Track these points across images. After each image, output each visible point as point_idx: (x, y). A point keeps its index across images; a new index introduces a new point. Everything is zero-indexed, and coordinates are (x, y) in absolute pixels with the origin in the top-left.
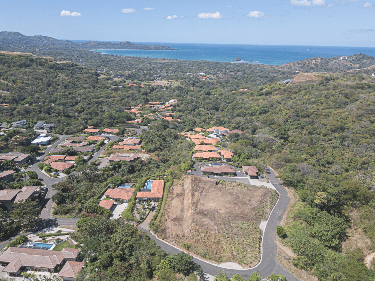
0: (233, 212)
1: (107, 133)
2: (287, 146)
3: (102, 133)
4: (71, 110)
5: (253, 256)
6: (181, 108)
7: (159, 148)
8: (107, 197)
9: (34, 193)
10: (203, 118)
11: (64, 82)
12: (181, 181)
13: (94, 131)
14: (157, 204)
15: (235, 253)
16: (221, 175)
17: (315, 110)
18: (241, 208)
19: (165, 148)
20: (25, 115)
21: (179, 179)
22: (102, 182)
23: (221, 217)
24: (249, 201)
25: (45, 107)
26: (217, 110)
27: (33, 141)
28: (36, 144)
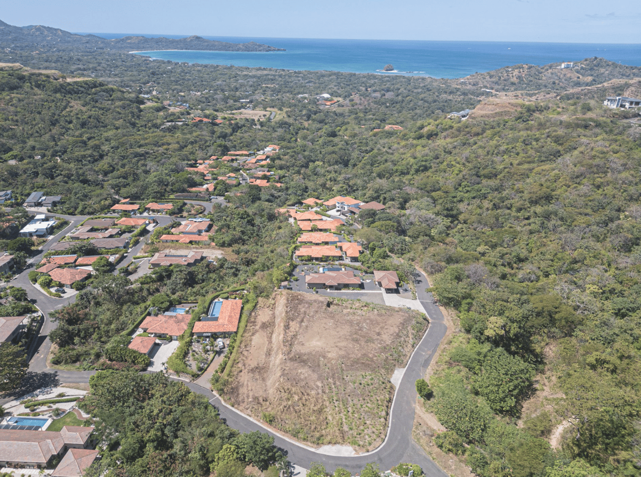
0: (350, 356)
1: (153, 211)
2: (455, 230)
3: (144, 211)
4: (90, 170)
5: (373, 432)
6: (283, 162)
7: (240, 238)
8: (145, 331)
9: (19, 327)
10: (321, 181)
11: (79, 116)
12: (271, 301)
13: (130, 207)
14: (228, 342)
15: (346, 428)
16: (338, 288)
17: (507, 166)
18: (363, 348)
19: (250, 237)
20: (10, 181)
21: (267, 297)
22: (138, 304)
23: (329, 365)
24: (379, 334)
25: (45, 166)
26: (346, 165)
27: (22, 228)
28: (28, 235)
